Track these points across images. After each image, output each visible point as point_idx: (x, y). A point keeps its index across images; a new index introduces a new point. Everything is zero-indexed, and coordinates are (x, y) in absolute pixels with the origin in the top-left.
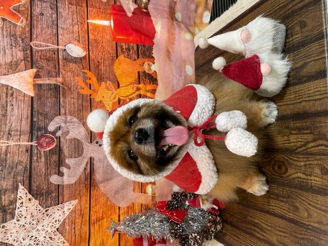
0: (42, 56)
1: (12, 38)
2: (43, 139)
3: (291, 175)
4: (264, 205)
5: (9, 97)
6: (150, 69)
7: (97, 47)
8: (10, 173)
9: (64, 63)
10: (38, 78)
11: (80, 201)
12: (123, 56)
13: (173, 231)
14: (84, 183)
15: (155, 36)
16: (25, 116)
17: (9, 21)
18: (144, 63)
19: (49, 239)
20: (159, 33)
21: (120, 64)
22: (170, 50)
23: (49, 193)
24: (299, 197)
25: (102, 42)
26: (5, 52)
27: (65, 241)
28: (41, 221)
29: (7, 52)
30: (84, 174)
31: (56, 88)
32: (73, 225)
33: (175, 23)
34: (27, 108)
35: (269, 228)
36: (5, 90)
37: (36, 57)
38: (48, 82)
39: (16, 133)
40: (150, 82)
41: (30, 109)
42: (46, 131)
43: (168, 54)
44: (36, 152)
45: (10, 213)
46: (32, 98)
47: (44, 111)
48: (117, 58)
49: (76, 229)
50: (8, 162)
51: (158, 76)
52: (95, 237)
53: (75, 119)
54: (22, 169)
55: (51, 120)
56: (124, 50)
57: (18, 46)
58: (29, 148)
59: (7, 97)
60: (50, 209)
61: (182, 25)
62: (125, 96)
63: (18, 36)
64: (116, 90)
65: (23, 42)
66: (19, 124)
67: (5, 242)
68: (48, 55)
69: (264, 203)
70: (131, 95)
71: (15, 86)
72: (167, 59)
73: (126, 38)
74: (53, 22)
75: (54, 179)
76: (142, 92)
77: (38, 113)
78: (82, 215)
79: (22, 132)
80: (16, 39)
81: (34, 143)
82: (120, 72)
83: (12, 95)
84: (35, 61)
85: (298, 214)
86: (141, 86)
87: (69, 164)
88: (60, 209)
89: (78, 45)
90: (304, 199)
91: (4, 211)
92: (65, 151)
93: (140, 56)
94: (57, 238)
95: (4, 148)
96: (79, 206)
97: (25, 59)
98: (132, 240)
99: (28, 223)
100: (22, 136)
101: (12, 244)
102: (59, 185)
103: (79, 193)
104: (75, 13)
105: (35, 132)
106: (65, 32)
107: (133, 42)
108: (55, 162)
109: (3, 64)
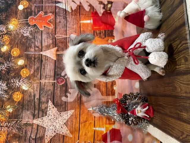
0: (60, 42)
2: (59, 79)
8: (46, 94)
10: (58, 51)
11: (75, 110)
12: (97, 37)
14: (77, 102)
15: (115, 24)
16: (52, 69)
17: (47, 27)
18: (108, 40)
19: (61, 128)
20: (117, 22)
21: (96, 41)
23: (61, 105)
25: (87, 31)
26: (45, 41)
27: (68, 130)
28: (58, 118)
29: (46, 41)
30: (77, 97)
36: (45, 58)
38: (62, 53)
39: (48, 77)
41: (54, 66)
42: (60, 75)
43: (123, 33)
44: (56, 85)
45: (45, 113)
46: (55, 60)
49: (73, 124)
50: (45, 89)
52: (82, 130)
54: (50, 93)
55: (63, 71)
56: (98, 34)
57: (50, 38)
59: (45, 61)
60: (62, 113)
63: (50, 33)
65: (52, 36)
66: (50, 73)
67: (43, 126)
68: (62, 40)
71: (48, 56)
72: (122, 36)
73: (99, 27)
75: (64, 99)
77: (58, 67)
78: (76, 118)
79: (51, 76)
80: (49, 35)
81: (55, 81)
83: (47, 59)
84: (56, 43)
87: (70, 92)
88: (66, 113)
89: (75, 34)
91: (43, 112)
92: (69, 85)
93: (107, 36)
94: (64, 127)
95: (44, 83)
96: (75, 113)
97: (53, 43)
98: (101, 135)
99: (52, 118)
100: (51, 78)
101: (45, 128)
102: (66, 102)
103: (75, 107)
104: (74, 19)
105: (56, 76)
106: (70, 29)
107: (103, 29)
108: (64, 90)
109: (44, 46)
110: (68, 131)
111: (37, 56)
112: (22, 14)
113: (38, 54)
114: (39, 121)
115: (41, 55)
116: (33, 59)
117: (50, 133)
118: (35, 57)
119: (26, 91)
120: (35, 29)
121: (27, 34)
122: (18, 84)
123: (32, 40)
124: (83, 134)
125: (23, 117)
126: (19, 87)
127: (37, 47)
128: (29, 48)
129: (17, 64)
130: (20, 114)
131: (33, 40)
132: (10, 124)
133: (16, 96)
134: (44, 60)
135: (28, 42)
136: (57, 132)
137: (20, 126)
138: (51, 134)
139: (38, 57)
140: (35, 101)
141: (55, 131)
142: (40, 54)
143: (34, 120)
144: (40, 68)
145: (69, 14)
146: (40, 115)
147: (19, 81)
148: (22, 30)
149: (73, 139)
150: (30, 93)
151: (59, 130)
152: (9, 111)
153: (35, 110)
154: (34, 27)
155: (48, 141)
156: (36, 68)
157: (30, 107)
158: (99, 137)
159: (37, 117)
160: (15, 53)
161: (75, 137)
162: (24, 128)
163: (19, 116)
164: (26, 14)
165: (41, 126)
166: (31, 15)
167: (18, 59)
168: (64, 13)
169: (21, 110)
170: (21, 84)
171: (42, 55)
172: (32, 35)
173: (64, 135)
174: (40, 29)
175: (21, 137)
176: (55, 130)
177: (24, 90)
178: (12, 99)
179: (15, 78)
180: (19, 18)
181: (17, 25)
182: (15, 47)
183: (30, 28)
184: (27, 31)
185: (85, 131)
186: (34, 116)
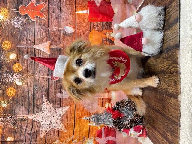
0: (54, 34)
1: (40, 26)
6: (110, 36)
7: (80, 26)
8: (40, 90)
9: (64, 37)
10: (51, 45)
11: (71, 107)
12: (94, 30)
15: (114, 16)
17: (39, 18)
18: (106, 33)
19: (56, 123)
20: (116, 13)
21: (92, 34)
23: (56, 101)
25: (83, 23)
27: (63, 125)
28: (53, 114)
29: (38, 33)
31: (60, 50)
32: (67, 118)
36: (38, 52)
38: (56, 47)
39: (42, 72)
44: (50, 81)
45: (40, 108)
46: (49, 55)
48: (91, 31)
49: (68, 120)
50: (39, 85)
51: (115, 40)
52: (77, 126)
54: (44, 89)
56: (95, 26)
57: (43, 30)
58: (48, 79)
59: (39, 55)
60: (57, 108)
61: (132, 6)
65: (45, 28)
66: (44, 68)
67: (38, 121)
68: (56, 33)
71: (42, 50)
73: (97, 19)
74: (59, 15)
75: (59, 95)
78: (71, 114)
79: (45, 71)
80: (42, 26)
81: (50, 77)
82: (92, 39)
83: (41, 53)
84: (50, 36)
88: (61, 109)
89: (71, 26)
91: (38, 107)
93: (104, 29)
94: (59, 123)
95: (37, 79)
96: (70, 109)
97: (46, 36)
98: (96, 131)
99: (47, 114)
100: (45, 74)
101: (40, 123)
102: (60, 98)
103: (70, 103)
104: (69, 9)
105: (50, 72)
106: (65, 20)
107: (100, 21)
108: (59, 87)
109: (37, 39)
110: (63, 127)
111: (30, 50)
112: (12, 3)
113: (31, 48)
114: (34, 117)
115: (34, 49)
116: (25, 53)
117: (45, 128)
118: (27, 51)
119: (20, 87)
120: (27, 19)
121: (18, 25)
122: (11, 79)
123: (24, 32)
124: (79, 130)
125: (18, 112)
126: (12, 82)
127: (30, 40)
128: (21, 40)
129: (9, 58)
130: (14, 109)
131: (25, 33)
132: (6, 119)
133: (10, 91)
134: (37, 54)
135: (20, 35)
136: (52, 127)
137: (15, 121)
138: (46, 130)
139: (30, 51)
140: (29, 97)
141: (50, 127)
143: (29, 116)
144: (33, 63)
145: (64, 3)
146: (35, 111)
147: (12, 76)
148: (13, 21)
149: (68, 134)
150: (24, 88)
151: (54, 125)
152: (3, 106)
153: (29, 105)
155: (43, 136)
156: (29, 63)
157: (25, 103)
158: (94, 133)
159: (32, 113)
160: (6, 46)
161: (70, 132)
162: (19, 123)
163: (14, 111)
164: (17, 2)
165: (36, 121)
166: (22, 4)
167: (9, 53)
168: (58, 2)
169: (15, 105)
170: (14, 79)
171: (35, 48)
172: (23, 27)
173: (59, 130)
174: (32, 20)
175: (16, 131)
176: (50, 125)
177: (17, 85)
178: (6, 95)
179: (8, 73)
180: (9, 7)
181: (7, 15)
182: (6, 40)
183: (21, 18)
184: (19, 22)
185: (81, 126)
186: (29, 112)
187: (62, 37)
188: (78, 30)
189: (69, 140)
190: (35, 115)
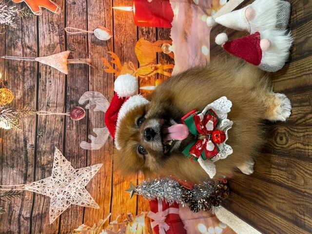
0: (74, 40)
1: (50, 25)
2: (75, 110)
3: (291, 145)
4: (267, 174)
5: (47, 75)
6: (167, 50)
7: (120, 31)
8: (48, 138)
9: (92, 45)
10: (70, 59)
11: (105, 164)
12: (143, 38)
13: (184, 196)
14: (108, 150)
15: (173, 19)
16: (61, 91)
17: (48, 10)
18: (162, 45)
19: (79, 195)
20: (177, 16)
21: (140, 46)
22: (187, 31)
23: (79, 156)
24: (297, 166)
25: (125, 27)
26: (44, 37)
27: (92, 198)
28: (72, 179)
29: (46, 36)
30: (108, 142)
31: (86, 67)
32: (99, 184)
33: (192, 6)
34: (62, 85)
35: (270, 196)
36: (44, 69)
37: (70, 41)
38: (79, 62)
39: (53, 105)
40: (167, 63)
41: (64, 85)
42: (77, 102)
43: (185, 35)
44: (69, 121)
45: (48, 171)
46: (66, 75)
47: (76, 87)
48: (138, 40)
49: (101, 188)
50: (47, 129)
51: (175, 57)
52: (116, 196)
53: (101, 95)
54: (57, 135)
55: (82, 95)
56: (144, 33)
57: (54, 31)
58: (64, 118)
59: (46, 75)
60: (80, 169)
61: (199, 8)
62: (144, 74)
63: (55, 23)
64: (136, 69)
65: (59, 28)
66: (56, 97)
67: (45, 194)
68: (79, 39)
69: (266, 173)
70: (150, 74)
71: (52, 66)
72: (184, 41)
73: (147, 22)
74: (83, 9)
75: (83, 145)
76: (159, 71)
77: (71, 89)
78: (106, 177)
79: (58, 104)
80: (53, 25)
81: (67, 114)
82: (140, 53)
83: (51, 72)
84: (68, 44)
85: (296, 182)
86: (159, 65)
87: (96, 133)
88: (88, 170)
89: (104, 30)
90: (302, 167)
91: (43, 169)
92: (92, 122)
93: (159, 38)
94: (85, 194)
95: (44, 117)
96: (103, 169)
97: (60, 43)
98: (148, 202)
99: (62, 180)
100: (58, 108)
101: (48, 197)
102: (87, 150)
103: (104, 158)
105: (68, 105)
106: (94, 18)
107: (153, 25)
108: (84, 130)
109: (43, 47)
110: (93, 200)
111: (29, 65)
113: (31, 62)
114: (36, 186)
115: (36, 63)
116: (20, 71)
117: (59, 205)
118: (24, 67)
119: (7, 132)
120: (24, 11)
121: (6, 20)
123: (18, 32)
124: (119, 203)
125: (4, 179)
127: (28, 47)
128: (11, 47)
131: (19, 34)
134: (43, 74)
135: (10, 37)
136: (71, 203)
138: (61, 208)
139: (30, 67)
140: (26, 151)
141: (67, 202)
142: (36, 61)
143: (26, 185)
144: (36, 89)
146: (39, 175)
149: (102, 211)
151: (75, 199)
153: (27, 166)
154: (21, 8)
155: (56, 219)
156: (26, 88)
157: (18, 161)
158: (145, 205)
159: (33, 179)
161: (104, 208)
162: (6, 200)
165: (40, 195)
171: (38, 63)
172: (16, 23)
173: (84, 207)
174: (34, 13)
176: (67, 200)
177: (3, 130)
184: (7, 13)
185: (123, 196)
186: (26, 178)
187: (89, 46)
188: (117, 36)
189: (103, 221)
190: (38, 183)
